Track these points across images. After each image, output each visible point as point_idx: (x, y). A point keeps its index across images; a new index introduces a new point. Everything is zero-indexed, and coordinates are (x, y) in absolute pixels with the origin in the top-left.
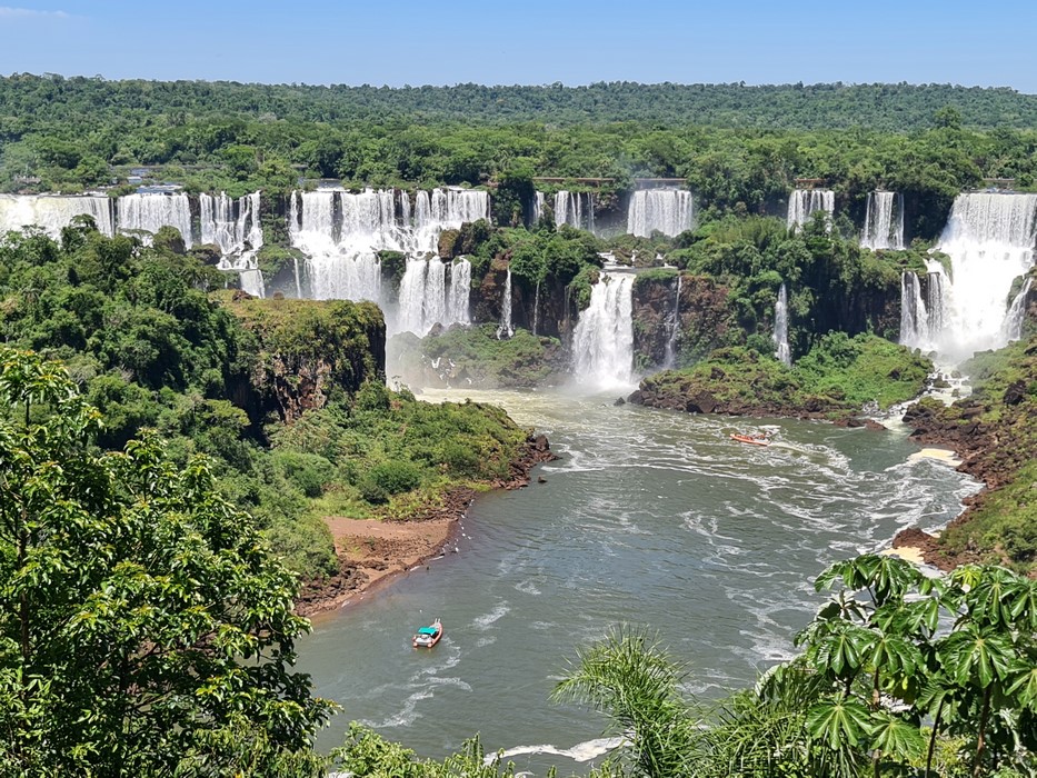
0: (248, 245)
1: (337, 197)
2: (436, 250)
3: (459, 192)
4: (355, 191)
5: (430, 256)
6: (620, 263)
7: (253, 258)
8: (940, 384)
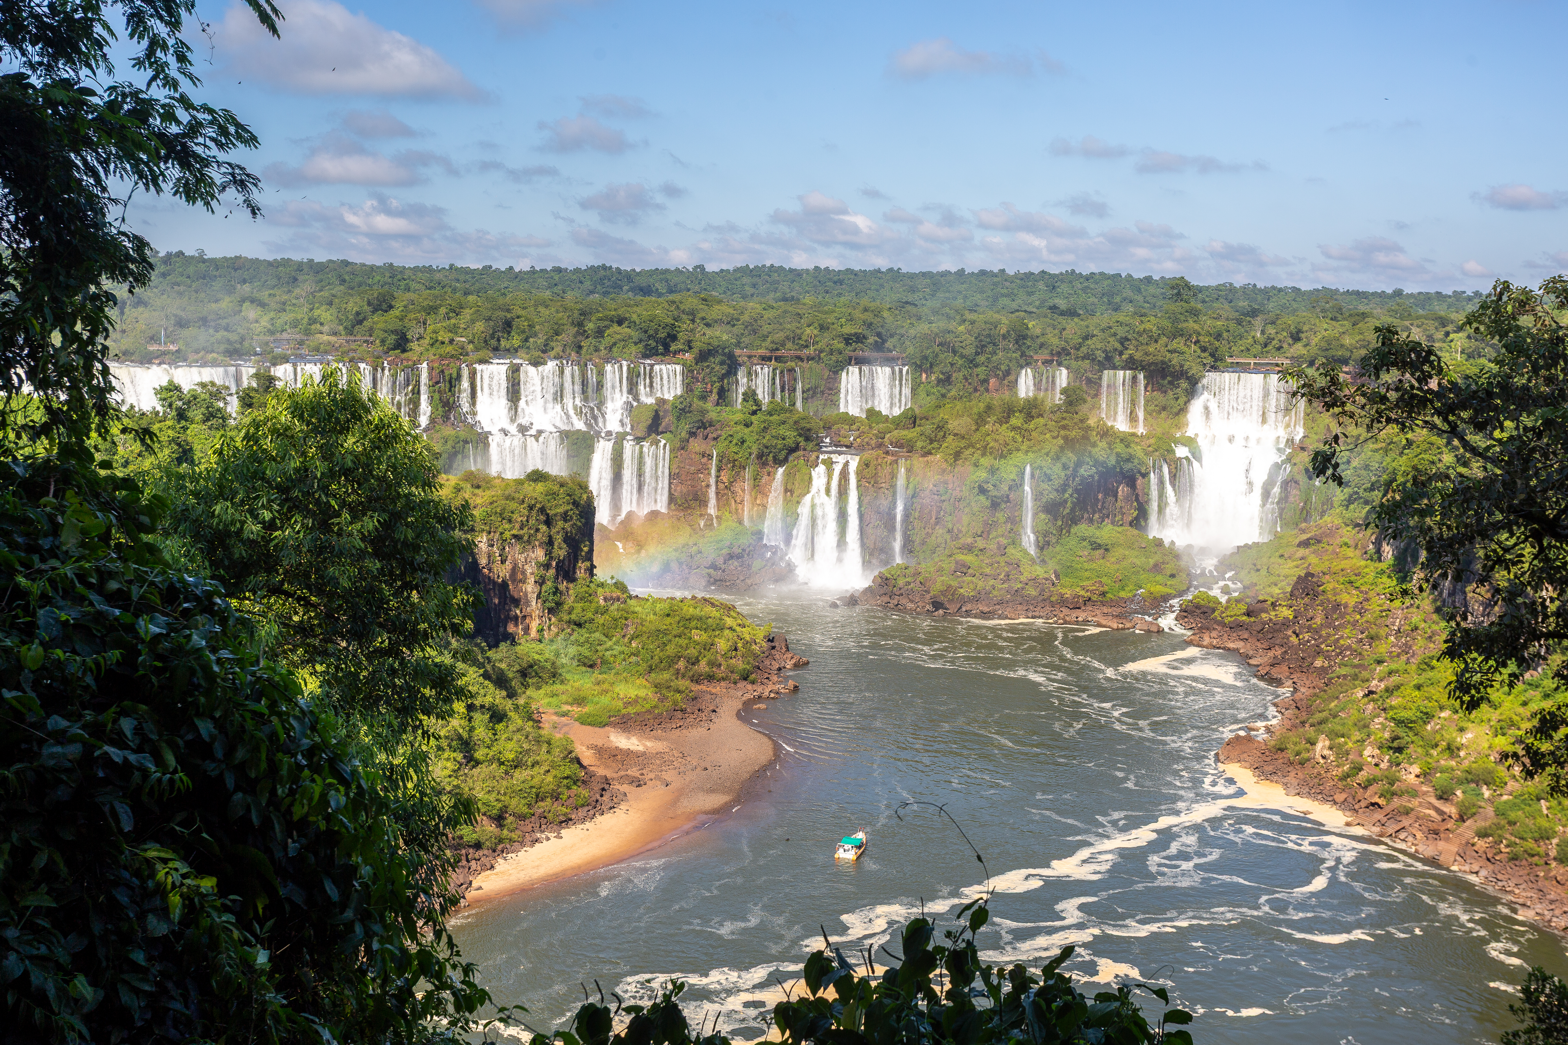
6: (837, 444)
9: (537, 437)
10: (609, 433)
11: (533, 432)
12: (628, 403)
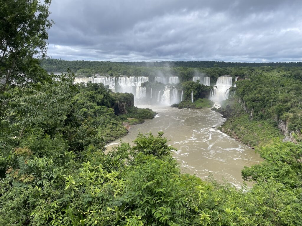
0: (113, 85)
2: (141, 86)
4: (129, 77)
5: (140, 87)
8: (216, 105)
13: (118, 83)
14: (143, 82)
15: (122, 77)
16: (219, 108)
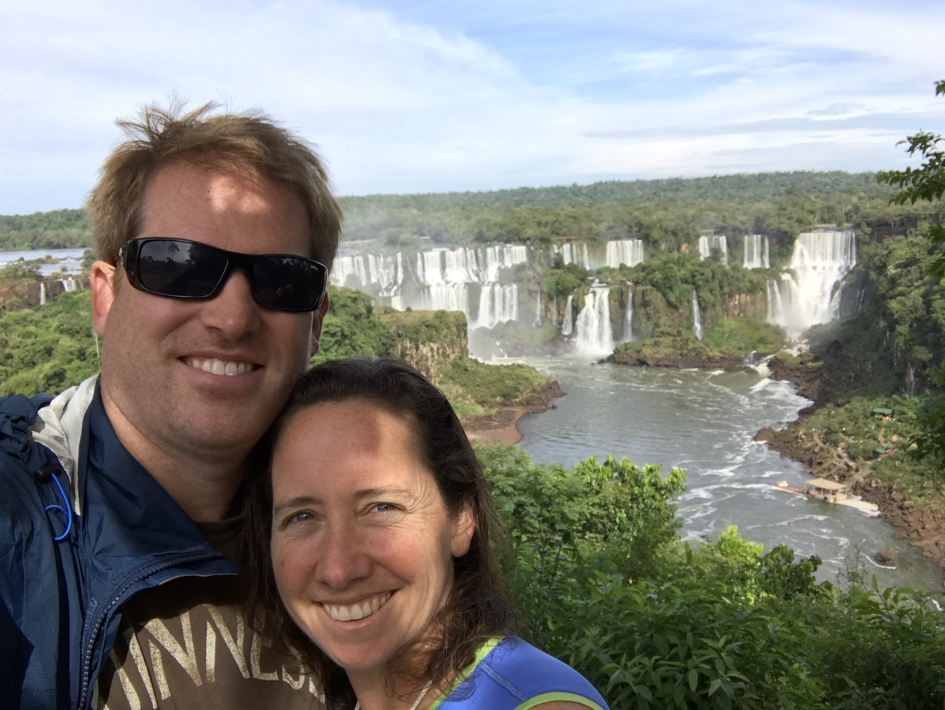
0: (396, 283)
1: (443, 254)
3: (510, 247)
4: (453, 249)
5: (494, 284)
6: (601, 282)
7: (398, 289)
9: (453, 287)
10: (489, 283)
11: (452, 284)
12: (499, 268)
13: (415, 274)
14: (508, 264)
15: (429, 250)
16: (800, 356)
